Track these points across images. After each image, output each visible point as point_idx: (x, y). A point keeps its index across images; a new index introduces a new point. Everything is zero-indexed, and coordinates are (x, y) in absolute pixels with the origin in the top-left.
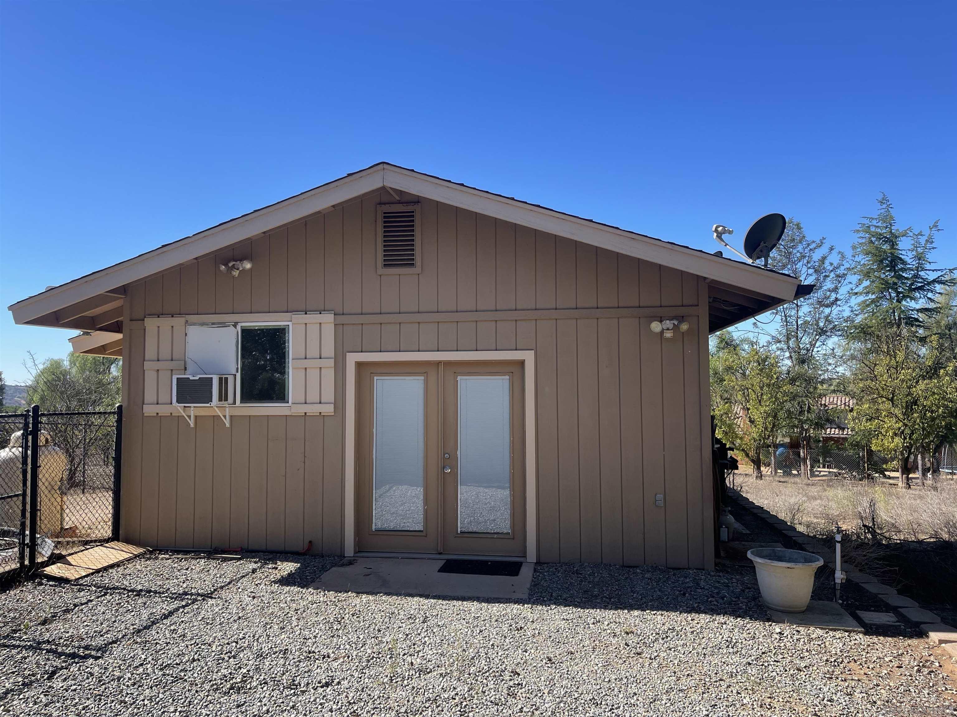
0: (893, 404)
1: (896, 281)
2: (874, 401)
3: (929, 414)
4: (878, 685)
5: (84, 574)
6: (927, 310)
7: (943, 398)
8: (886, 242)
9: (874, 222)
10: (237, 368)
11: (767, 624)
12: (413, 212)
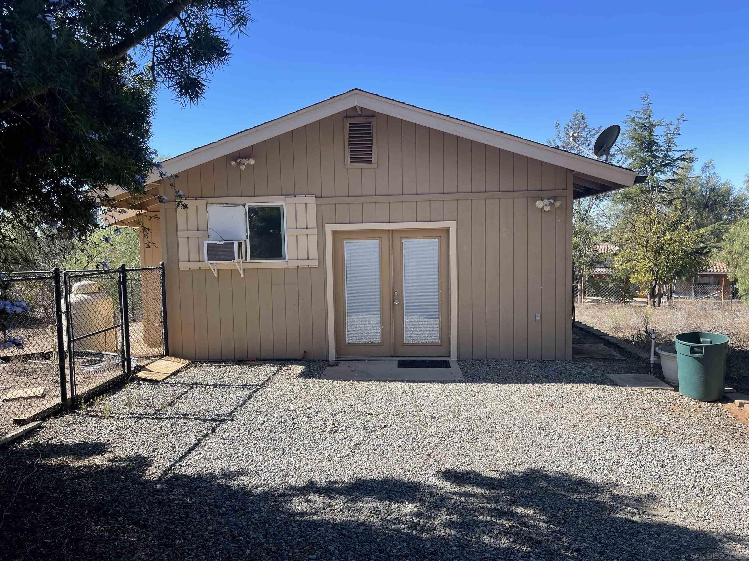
0: (647, 249)
1: (652, 159)
2: (632, 248)
3: (671, 256)
4: (691, 416)
5: (165, 377)
6: (672, 180)
7: (681, 245)
8: (645, 130)
9: (638, 115)
10: (247, 236)
11: (616, 387)
12: (370, 123)
